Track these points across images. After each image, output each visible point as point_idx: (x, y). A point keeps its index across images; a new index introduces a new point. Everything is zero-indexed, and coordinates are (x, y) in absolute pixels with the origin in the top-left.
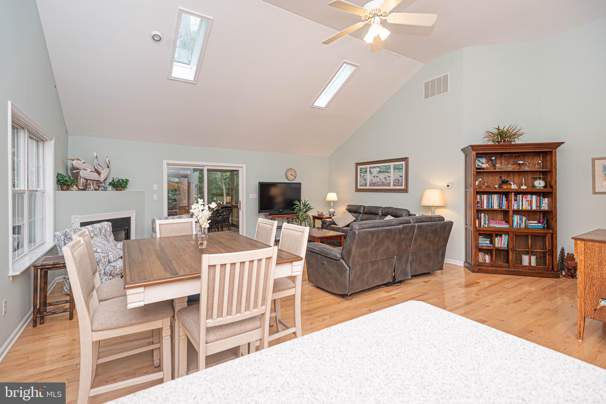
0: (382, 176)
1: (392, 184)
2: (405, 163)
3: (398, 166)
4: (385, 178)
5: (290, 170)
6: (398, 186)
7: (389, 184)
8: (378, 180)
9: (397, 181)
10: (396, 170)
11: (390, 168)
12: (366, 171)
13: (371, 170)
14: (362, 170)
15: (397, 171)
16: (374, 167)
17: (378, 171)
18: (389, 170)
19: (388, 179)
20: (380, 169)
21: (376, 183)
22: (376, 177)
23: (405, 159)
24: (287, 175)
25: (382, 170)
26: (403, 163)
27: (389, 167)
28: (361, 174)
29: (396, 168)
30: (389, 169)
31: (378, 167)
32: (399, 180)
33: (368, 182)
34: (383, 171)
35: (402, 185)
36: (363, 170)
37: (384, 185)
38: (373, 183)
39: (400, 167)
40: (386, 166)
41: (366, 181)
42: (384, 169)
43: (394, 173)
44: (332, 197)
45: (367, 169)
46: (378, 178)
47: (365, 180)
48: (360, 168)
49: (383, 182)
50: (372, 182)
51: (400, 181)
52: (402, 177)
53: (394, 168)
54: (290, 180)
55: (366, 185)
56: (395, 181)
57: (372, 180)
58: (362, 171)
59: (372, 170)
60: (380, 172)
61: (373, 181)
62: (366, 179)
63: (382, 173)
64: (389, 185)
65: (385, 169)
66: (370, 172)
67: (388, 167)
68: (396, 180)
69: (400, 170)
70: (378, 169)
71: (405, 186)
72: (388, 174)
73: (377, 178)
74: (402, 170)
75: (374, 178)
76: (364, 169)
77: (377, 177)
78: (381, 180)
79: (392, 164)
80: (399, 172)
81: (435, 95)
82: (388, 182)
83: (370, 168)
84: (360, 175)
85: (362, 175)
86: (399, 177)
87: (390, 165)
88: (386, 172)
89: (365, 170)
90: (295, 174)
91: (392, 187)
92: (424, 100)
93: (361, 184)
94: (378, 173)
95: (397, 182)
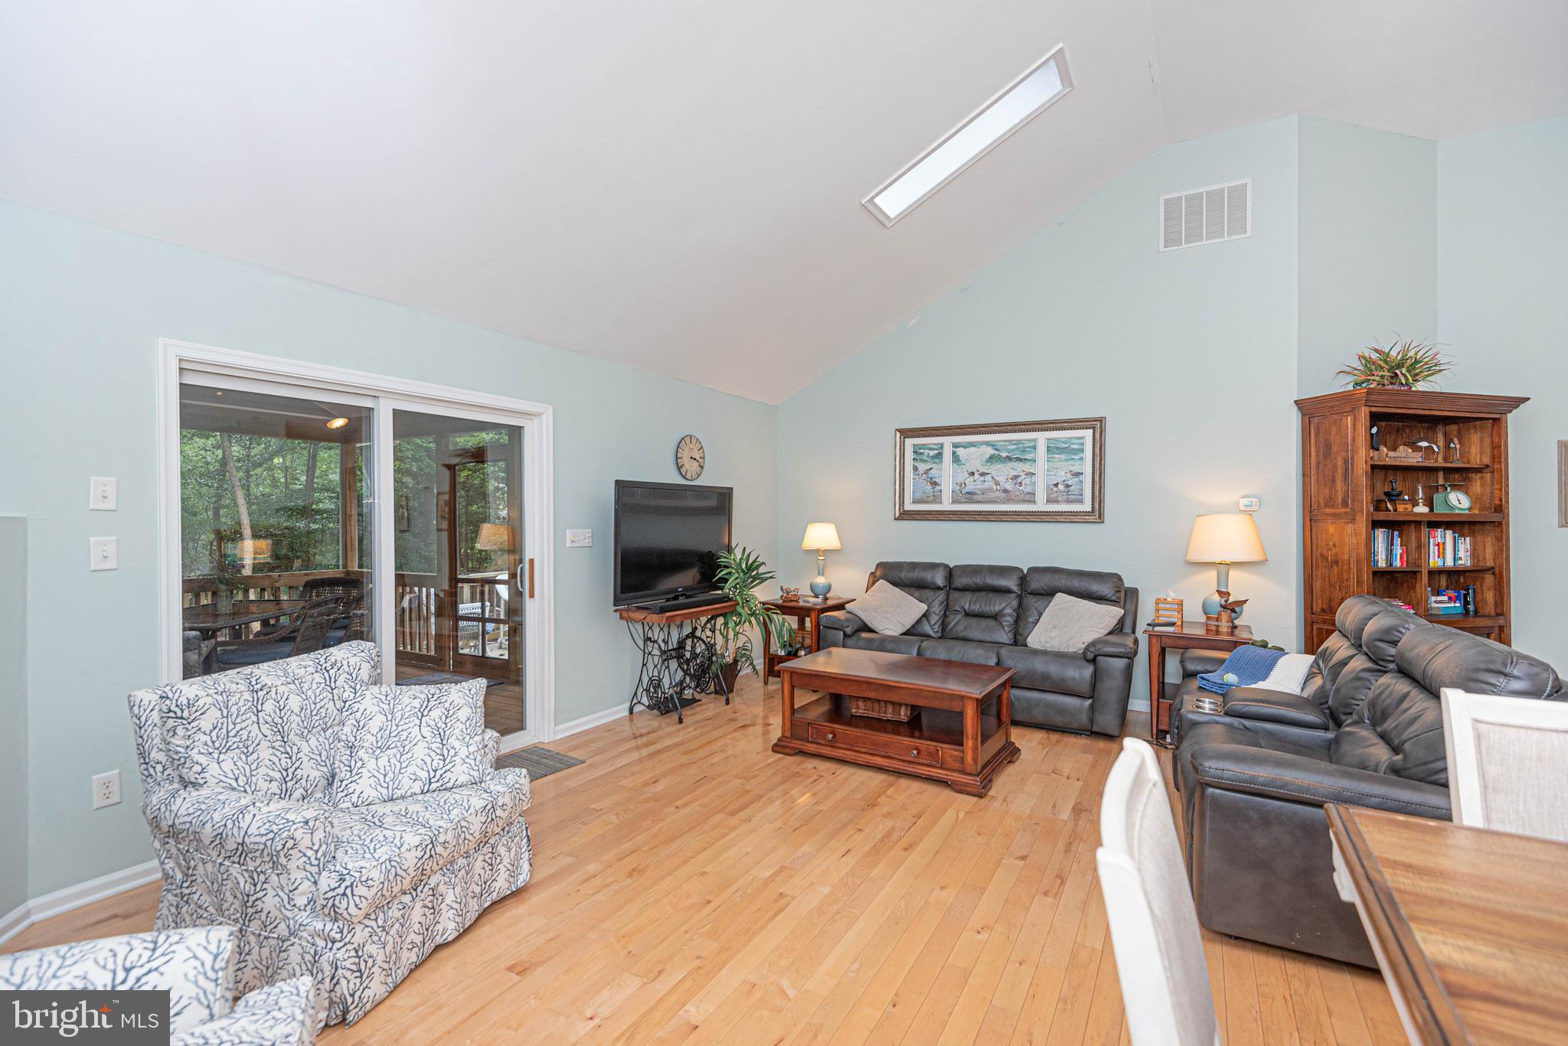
0: (1003, 473)
1: (1041, 495)
2: (1094, 433)
3: (1064, 442)
4: (1016, 477)
5: (688, 441)
6: (1069, 501)
7: (1031, 498)
8: (986, 485)
9: (1061, 487)
10: (1056, 456)
11: (1035, 448)
12: (939, 456)
13: (958, 453)
14: (922, 451)
15: (1063, 457)
16: (972, 445)
17: (988, 456)
18: (1032, 455)
19: (1028, 481)
20: (996, 449)
21: (978, 492)
22: (977, 476)
23: (1097, 425)
24: (681, 458)
25: (1004, 455)
26: (1088, 434)
27: (1032, 444)
28: (917, 464)
29: (1058, 448)
30: (1030, 452)
31: (987, 443)
32: (1068, 486)
33: (947, 488)
34: (1007, 457)
35: (1081, 501)
36: (926, 452)
37: (1009, 501)
38: (967, 493)
39: (1073, 446)
40: (1019, 442)
41: (938, 488)
42: (1013, 450)
43: (1050, 464)
44: (821, 536)
45: (942, 448)
46: (988, 477)
47: (935, 484)
48: (914, 446)
49: (1005, 491)
50: (964, 491)
51: (1071, 489)
52: (1081, 477)
53: (1049, 449)
54: (688, 476)
55: (937, 499)
56: (1055, 489)
57: (963, 485)
58: (921, 454)
59: (960, 451)
60: (992, 459)
61: (968, 487)
62: (937, 480)
63: (1004, 462)
64: (1032, 500)
65: (1016, 449)
66: (956, 459)
67: (1026, 446)
68: (1056, 485)
69: (1075, 454)
70: (990, 451)
71: (1093, 502)
72: (1027, 467)
73: (982, 478)
74: (1081, 455)
75: (972, 478)
76: (931, 449)
77: (983, 474)
78: (997, 484)
79: (1042, 437)
80: (1067, 460)
81: (1202, 240)
82: (1028, 489)
83: (955, 446)
84: (915, 469)
85: (922, 467)
86: (1069, 475)
87: (1035, 440)
88: (1019, 459)
89: (936, 452)
90: (702, 455)
91: (1041, 505)
92: (1162, 249)
93: (918, 495)
94: (987, 461)
95: (1060, 491)
